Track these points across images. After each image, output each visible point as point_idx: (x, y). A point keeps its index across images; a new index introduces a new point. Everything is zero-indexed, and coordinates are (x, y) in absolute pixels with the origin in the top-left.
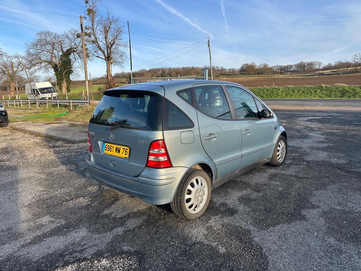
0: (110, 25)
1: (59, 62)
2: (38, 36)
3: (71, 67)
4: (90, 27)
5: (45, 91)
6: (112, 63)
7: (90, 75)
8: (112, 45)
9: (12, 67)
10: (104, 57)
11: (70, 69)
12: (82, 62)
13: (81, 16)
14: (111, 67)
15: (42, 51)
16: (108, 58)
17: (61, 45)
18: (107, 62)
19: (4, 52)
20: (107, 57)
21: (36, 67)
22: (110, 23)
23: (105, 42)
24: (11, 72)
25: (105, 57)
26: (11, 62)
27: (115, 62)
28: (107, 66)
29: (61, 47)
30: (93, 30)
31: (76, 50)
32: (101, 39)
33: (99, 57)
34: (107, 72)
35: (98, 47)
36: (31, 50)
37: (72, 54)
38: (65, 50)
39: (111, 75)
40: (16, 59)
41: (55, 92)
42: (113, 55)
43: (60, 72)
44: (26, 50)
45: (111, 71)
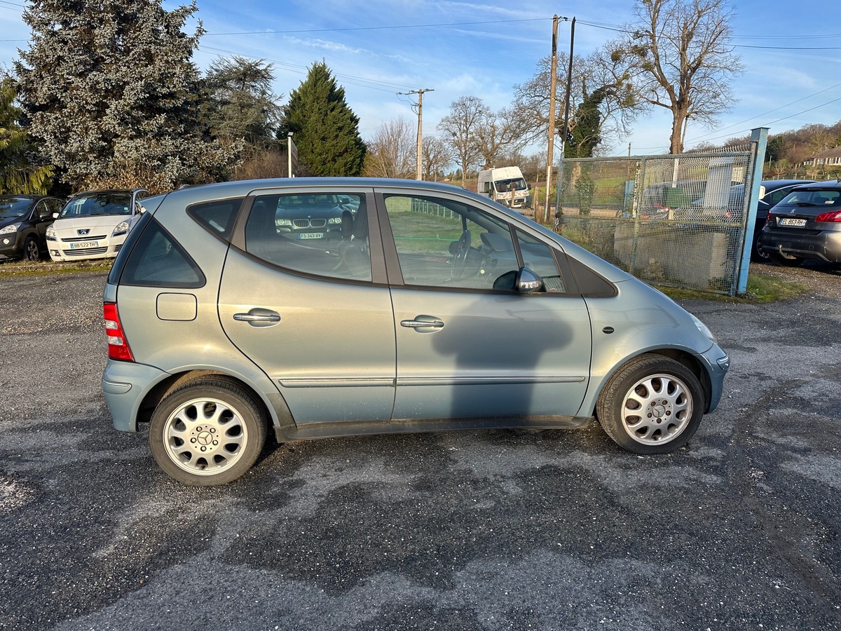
0: (699, 17)
1: (574, 120)
2: (541, 66)
3: (598, 131)
4: (647, 31)
5: (508, 186)
6: (687, 117)
7: (629, 148)
8: (694, 70)
9: (493, 135)
10: (669, 103)
11: (594, 135)
12: (623, 118)
13: (556, 15)
14: (685, 126)
15: (545, 99)
16: (680, 105)
17: (583, 82)
18: (676, 114)
19: (486, 107)
20: (678, 103)
21: (530, 135)
22: (699, 12)
23: (678, 64)
24: (489, 146)
25: (673, 102)
26: (492, 127)
27: (696, 113)
28: (674, 124)
29: (584, 87)
30: (652, 37)
31: (614, 89)
32: (670, 59)
33: (657, 103)
34: (672, 139)
35: (658, 80)
36: (524, 98)
37: (605, 99)
38: (590, 92)
39: (682, 145)
40: (503, 119)
41: (525, 188)
42: (692, 96)
43: (572, 143)
44: (515, 99)
45: (684, 135)
